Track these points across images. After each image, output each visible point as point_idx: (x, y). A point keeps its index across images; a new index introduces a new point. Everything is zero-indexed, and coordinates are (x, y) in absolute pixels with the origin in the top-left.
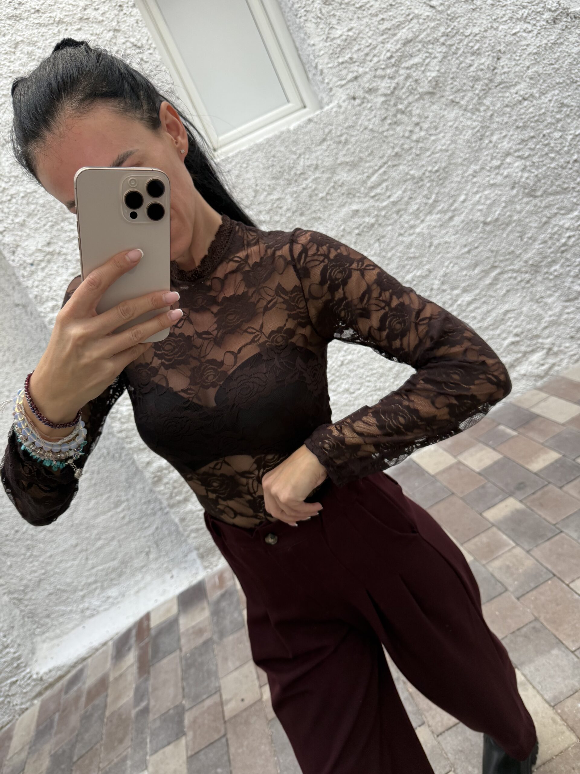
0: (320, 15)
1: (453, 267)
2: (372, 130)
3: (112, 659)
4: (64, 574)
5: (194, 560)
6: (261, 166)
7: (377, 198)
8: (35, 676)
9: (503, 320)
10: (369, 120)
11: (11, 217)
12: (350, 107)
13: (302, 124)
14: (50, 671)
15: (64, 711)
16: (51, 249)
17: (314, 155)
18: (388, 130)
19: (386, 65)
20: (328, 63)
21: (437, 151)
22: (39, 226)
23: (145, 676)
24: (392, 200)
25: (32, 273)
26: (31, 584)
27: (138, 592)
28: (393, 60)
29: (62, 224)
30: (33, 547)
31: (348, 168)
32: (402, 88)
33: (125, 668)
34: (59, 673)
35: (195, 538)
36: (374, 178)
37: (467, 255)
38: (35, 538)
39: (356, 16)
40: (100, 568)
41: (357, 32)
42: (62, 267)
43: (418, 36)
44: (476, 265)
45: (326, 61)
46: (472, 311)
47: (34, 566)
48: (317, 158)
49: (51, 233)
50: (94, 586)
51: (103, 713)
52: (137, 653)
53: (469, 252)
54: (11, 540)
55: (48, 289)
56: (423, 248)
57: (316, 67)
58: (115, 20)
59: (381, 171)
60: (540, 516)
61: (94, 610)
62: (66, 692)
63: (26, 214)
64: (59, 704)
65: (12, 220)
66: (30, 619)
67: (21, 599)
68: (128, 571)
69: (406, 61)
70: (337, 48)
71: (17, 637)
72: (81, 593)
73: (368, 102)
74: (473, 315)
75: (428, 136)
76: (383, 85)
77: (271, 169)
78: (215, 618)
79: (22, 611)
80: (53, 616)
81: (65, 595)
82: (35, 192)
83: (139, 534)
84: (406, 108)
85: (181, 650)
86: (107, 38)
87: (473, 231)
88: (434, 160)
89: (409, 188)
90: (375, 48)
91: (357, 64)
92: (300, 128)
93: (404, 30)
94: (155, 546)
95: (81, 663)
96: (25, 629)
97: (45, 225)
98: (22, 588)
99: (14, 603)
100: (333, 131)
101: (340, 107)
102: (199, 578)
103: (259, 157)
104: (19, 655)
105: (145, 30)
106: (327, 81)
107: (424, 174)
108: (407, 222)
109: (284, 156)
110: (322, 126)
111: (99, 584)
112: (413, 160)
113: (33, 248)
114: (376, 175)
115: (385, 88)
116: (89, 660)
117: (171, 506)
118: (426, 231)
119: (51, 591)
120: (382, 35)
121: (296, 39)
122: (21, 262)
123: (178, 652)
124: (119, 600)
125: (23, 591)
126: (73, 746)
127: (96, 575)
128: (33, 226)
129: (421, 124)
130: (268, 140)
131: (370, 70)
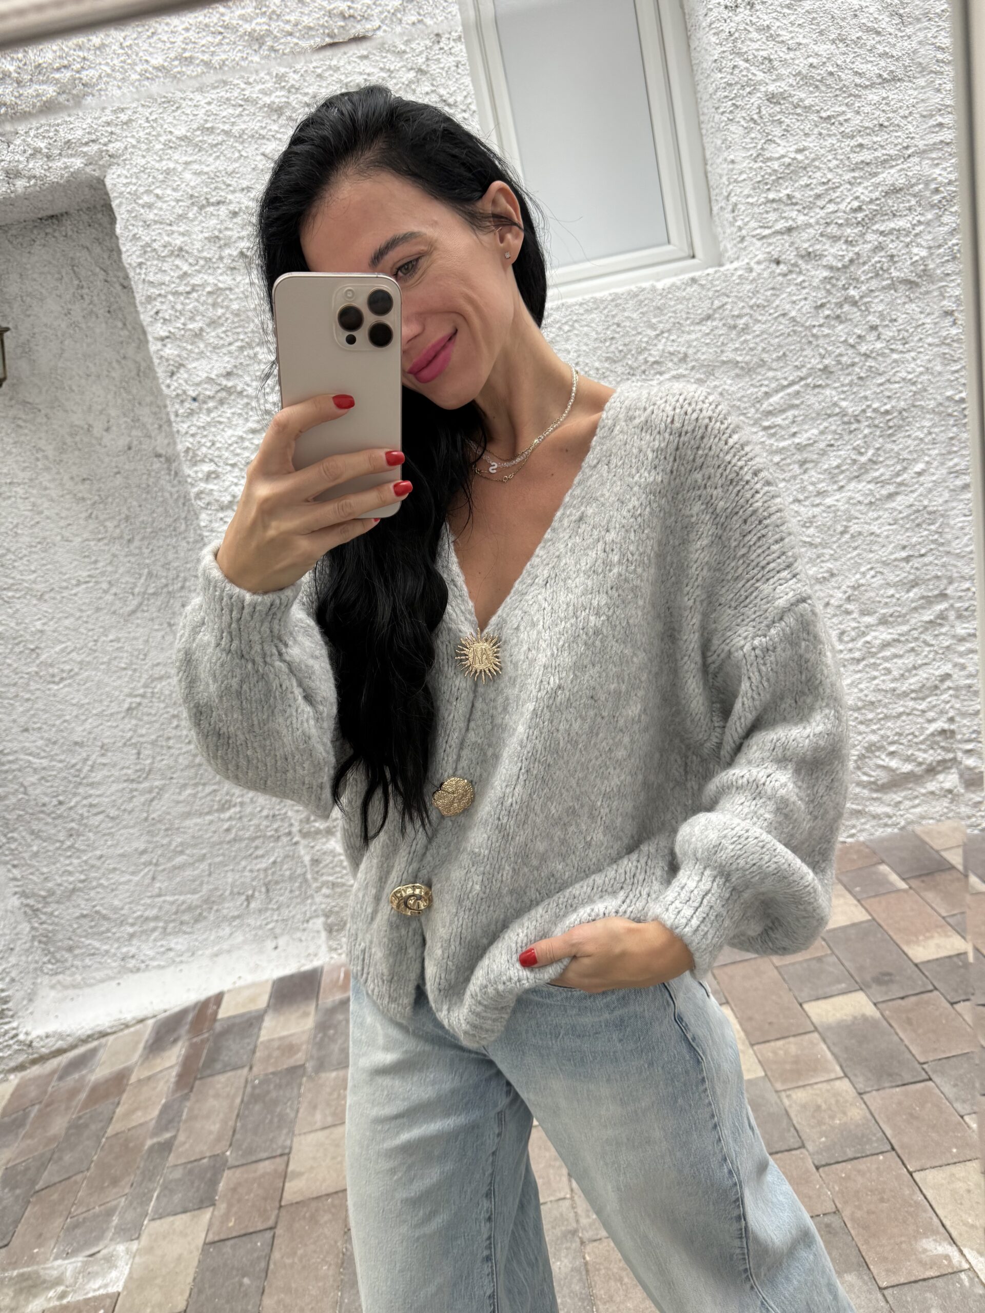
0: (756, 117)
1: (873, 577)
2: (793, 319)
3: (145, 1048)
4: (113, 890)
5: (318, 932)
6: (594, 335)
7: (772, 431)
8: (21, 1037)
9: (936, 687)
10: (794, 302)
11: (182, 320)
12: (766, 274)
13: (679, 283)
14: (47, 1037)
15: (47, 1105)
16: (230, 384)
17: (686, 337)
18: (820, 326)
19: (847, 220)
20: (748, 196)
21: (897, 379)
22: (221, 342)
23: (186, 1091)
24: (797, 440)
25: (192, 413)
26: (59, 892)
27: (216, 955)
28: (860, 216)
29: (258, 349)
30: (78, 835)
31: (737, 371)
32: (864, 263)
33: (159, 1069)
34: (60, 1044)
35: (327, 896)
36: (775, 399)
37: (903, 564)
38: (85, 821)
39: (816, 131)
40: (169, 898)
41: (813, 156)
42: (240, 415)
43: (912, 186)
44: (914, 584)
45: (746, 192)
46: (886, 659)
47: (71, 864)
48: (689, 344)
49: (236, 358)
50: (152, 924)
51: (104, 1129)
52: (183, 1052)
53: (907, 559)
54: (49, 815)
55: (209, 444)
56: (831, 532)
57: (727, 198)
58: (424, 56)
59: (790, 390)
60: (901, 1040)
61: (143, 962)
62: (61, 1078)
63: (208, 320)
64: (45, 1092)
65: (184, 324)
66: (43, 946)
67: (38, 910)
68: (212, 917)
69: (883, 221)
70: (770, 175)
71: (13, 966)
72: (131, 930)
73: (800, 273)
74: (887, 665)
75: (887, 351)
76: (832, 251)
77: (607, 344)
78: (320, 1035)
79: (33, 928)
80: (77, 952)
81: (106, 925)
82: (230, 289)
83: (243, 863)
84: (861, 297)
85: (251, 1068)
86: (403, 80)
87: (924, 526)
88: (887, 393)
89: (833, 428)
90: (834, 189)
91: (797, 207)
92: (673, 288)
93: (893, 171)
94: (263, 889)
95: (98, 1038)
96: (30, 958)
97: (230, 344)
98: (43, 893)
99: (25, 912)
100: (728, 307)
101: (751, 270)
102: (316, 963)
103: (593, 320)
104: (8, 996)
105: (467, 80)
106: (739, 223)
107: (864, 411)
108: (813, 484)
109: (635, 328)
110: (710, 294)
111: (161, 924)
112: (851, 384)
113: (204, 375)
114: (781, 394)
115: (835, 257)
116: (111, 1038)
117: (305, 835)
118: (842, 506)
119: (85, 912)
120: (853, 170)
121: (706, 145)
122: (180, 392)
123: (246, 1070)
124: (183, 958)
125: (44, 898)
126: (43, 1166)
127: (160, 908)
128: (212, 340)
129: (880, 329)
130: (616, 297)
131: (817, 223)
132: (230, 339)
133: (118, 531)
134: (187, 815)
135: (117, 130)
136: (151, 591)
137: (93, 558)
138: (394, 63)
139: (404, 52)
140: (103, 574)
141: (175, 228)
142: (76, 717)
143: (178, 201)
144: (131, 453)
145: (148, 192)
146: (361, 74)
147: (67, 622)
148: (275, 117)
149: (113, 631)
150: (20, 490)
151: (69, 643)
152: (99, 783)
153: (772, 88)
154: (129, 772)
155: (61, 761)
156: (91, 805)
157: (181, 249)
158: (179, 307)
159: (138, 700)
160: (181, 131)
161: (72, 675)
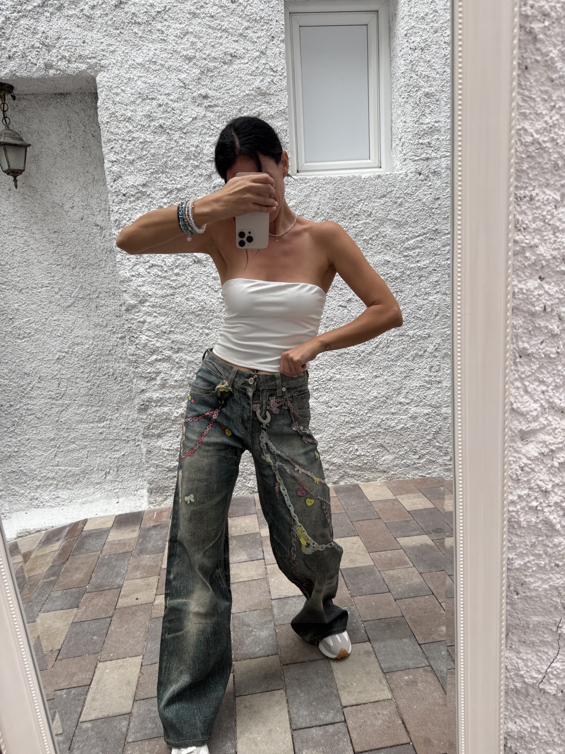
0: (418, 102)
2: (424, 203)
3: (40, 543)
4: (31, 459)
5: (143, 495)
6: (328, 195)
7: (408, 258)
10: (425, 195)
11: (125, 154)
12: (414, 179)
13: (372, 177)
16: (144, 190)
17: (372, 204)
20: (410, 140)
22: (143, 168)
23: (64, 561)
24: (419, 265)
25: (121, 202)
27: (84, 503)
31: (395, 225)
33: (47, 552)
36: (411, 242)
40: (62, 468)
45: (409, 138)
47: (11, 441)
48: (373, 208)
49: (149, 177)
50: (50, 482)
52: (63, 545)
54: (3, 412)
55: (128, 219)
58: (265, 45)
59: (418, 239)
60: (443, 554)
61: (42, 502)
63: (138, 156)
68: (84, 482)
70: (422, 131)
73: (430, 181)
77: (334, 201)
78: (141, 540)
81: (25, 479)
85: (102, 552)
91: (432, 149)
92: (369, 179)
94: (115, 469)
101: (407, 176)
102: (140, 510)
106: (404, 152)
108: (424, 288)
109: (348, 196)
110: (387, 184)
111: (55, 482)
113: (131, 183)
114: (414, 240)
119: (14, 470)
121: (393, 114)
122: (117, 190)
123: (99, 553)
124: (65, 503)
127: (57, 473)
128: (138, 167)
132: (147, 168)
133: (68, 262)
134: (80, 422)
135: (107, 54)
136: (81, 296)
137: (53, 274)
138: (250, 46)
139: (256, 42)
140: (57, 283)
141: (128, 107)
142: (28, 359)
143: (132, 94)
144: (83, 221)
145: (117, 87)
146: (233, 49)
147: (32, 306)
148: (187, 62)
149: (57, 315)
150: (19, 232)
151: (32, 318)
152: (34, 398)
153: (427, 90)
154: (52, 393)
155: (15, 383)
156: (28, 409)
157: (130, 118)
158: (124, 147)
159: (64, 354)
160: (140, 60)
161: (30, 335)
